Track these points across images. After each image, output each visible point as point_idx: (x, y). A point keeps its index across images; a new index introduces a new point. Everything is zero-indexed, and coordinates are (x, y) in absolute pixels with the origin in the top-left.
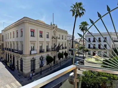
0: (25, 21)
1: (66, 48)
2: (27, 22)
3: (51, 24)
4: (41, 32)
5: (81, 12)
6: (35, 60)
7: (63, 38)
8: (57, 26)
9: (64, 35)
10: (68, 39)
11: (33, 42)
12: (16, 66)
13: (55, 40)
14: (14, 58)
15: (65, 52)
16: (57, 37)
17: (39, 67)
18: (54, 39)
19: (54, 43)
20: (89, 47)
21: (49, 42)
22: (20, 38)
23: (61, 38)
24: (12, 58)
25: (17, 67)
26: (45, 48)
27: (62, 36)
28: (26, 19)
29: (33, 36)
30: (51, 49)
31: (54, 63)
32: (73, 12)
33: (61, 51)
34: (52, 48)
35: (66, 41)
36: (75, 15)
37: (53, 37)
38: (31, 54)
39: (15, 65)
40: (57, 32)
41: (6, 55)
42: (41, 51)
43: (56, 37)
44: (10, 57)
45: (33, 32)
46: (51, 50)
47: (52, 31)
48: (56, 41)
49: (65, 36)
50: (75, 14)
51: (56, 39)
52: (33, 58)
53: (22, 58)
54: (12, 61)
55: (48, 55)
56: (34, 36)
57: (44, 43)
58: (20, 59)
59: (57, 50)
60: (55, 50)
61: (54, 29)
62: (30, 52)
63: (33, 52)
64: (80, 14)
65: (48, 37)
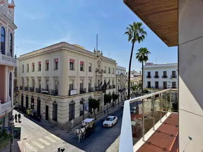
0: (64, 48)
1: (114, 87)
2: (66, 49)
3: (95, 51)
4: (82, 64)
5: (140, 35)
6: (74, 104)
7: (111, 72)
8: (102, 54)
9: (112, 66)
10: (117, 73)
11: (72, 78)
12: (44, 113)
13: (100, 74)
14: (39, 102)
15: (113, 93)
16: (102, 71)
17: (79, 114)
18: (98, 74)
19: (98, 79)
20: (149, 86)
21: (92, 77)
22: (53, 71)
23: (107, 71)
24: (36, 101)
25: (44, 115)
26: (86, 86)
27: (109, 68)
28: (64, 45)
29: (72, 69)
30: (94, 88)
31: (98, 110)
32: (130, 35)
33: (107, 92)
34: (96, 87)
35: (114, 76)
36: (131, 40)
37: (97, 71)
38: (70, 95)
39: (41, 113)
40: (103, 63)
41: (22, 97)
42: (82, 91)
43: (101, 69)
44: (30, 100)
45: (72, 63)
46: (94, 90)
47: (97, 61)
48: (101, 76)
49: (113, 69)
50: (133, 38)
51: (102, 73)
52: (72, 101)
53: (55, 102)
54: (36, 107)
55: (90, 97)
56: (74, 68)
57: (85, 79)
58: (51, 102)
59: (103, 90)
60: (99, 90)
61: (99, 59)
62: (68, 92)
63: (72, 93)
64: (140, 39)
65: (90, 71)
